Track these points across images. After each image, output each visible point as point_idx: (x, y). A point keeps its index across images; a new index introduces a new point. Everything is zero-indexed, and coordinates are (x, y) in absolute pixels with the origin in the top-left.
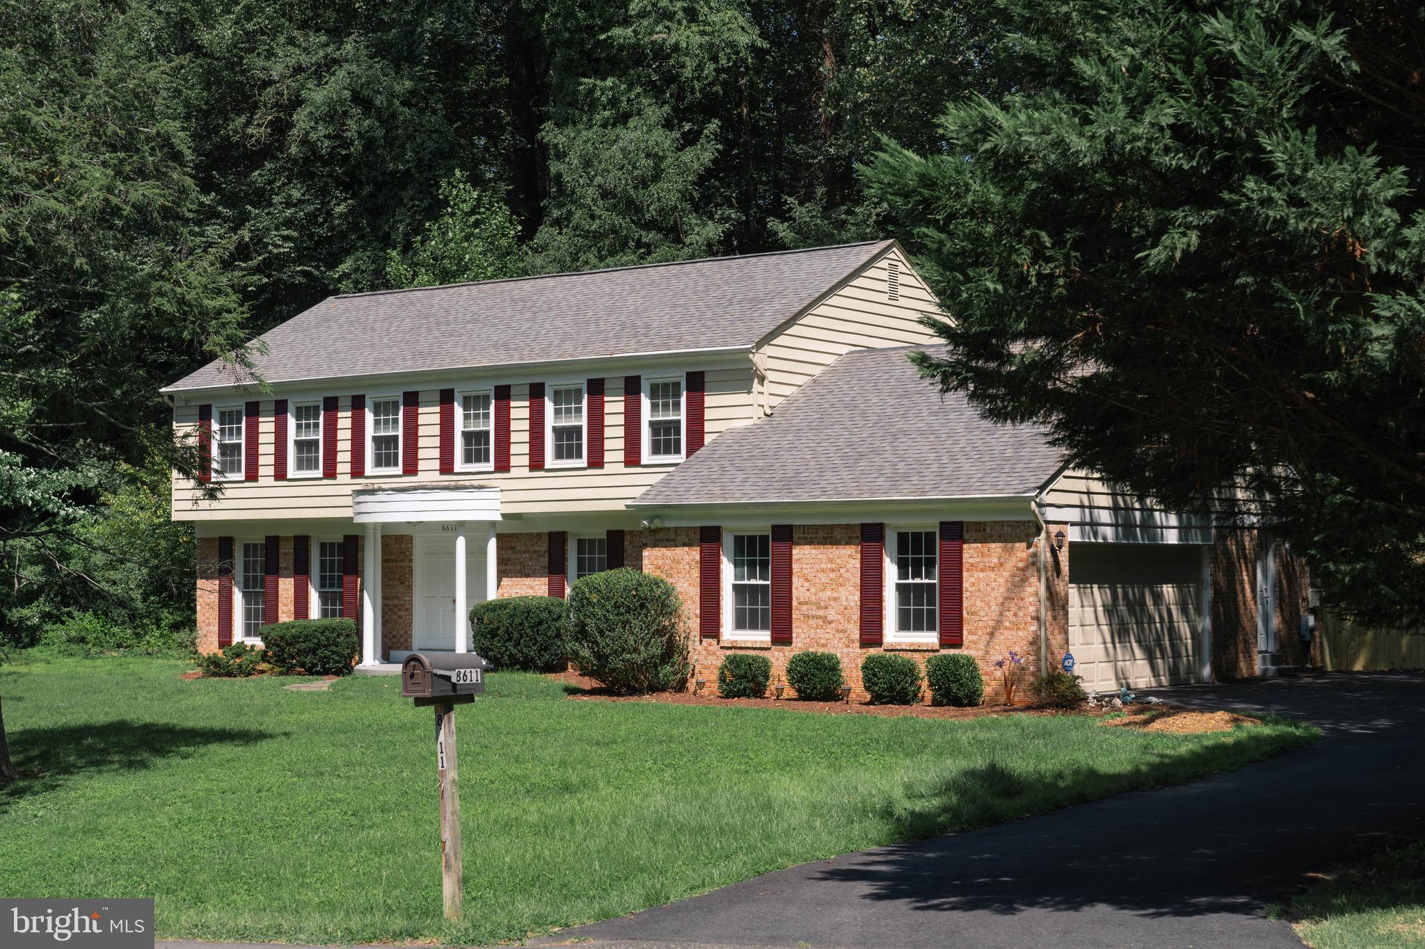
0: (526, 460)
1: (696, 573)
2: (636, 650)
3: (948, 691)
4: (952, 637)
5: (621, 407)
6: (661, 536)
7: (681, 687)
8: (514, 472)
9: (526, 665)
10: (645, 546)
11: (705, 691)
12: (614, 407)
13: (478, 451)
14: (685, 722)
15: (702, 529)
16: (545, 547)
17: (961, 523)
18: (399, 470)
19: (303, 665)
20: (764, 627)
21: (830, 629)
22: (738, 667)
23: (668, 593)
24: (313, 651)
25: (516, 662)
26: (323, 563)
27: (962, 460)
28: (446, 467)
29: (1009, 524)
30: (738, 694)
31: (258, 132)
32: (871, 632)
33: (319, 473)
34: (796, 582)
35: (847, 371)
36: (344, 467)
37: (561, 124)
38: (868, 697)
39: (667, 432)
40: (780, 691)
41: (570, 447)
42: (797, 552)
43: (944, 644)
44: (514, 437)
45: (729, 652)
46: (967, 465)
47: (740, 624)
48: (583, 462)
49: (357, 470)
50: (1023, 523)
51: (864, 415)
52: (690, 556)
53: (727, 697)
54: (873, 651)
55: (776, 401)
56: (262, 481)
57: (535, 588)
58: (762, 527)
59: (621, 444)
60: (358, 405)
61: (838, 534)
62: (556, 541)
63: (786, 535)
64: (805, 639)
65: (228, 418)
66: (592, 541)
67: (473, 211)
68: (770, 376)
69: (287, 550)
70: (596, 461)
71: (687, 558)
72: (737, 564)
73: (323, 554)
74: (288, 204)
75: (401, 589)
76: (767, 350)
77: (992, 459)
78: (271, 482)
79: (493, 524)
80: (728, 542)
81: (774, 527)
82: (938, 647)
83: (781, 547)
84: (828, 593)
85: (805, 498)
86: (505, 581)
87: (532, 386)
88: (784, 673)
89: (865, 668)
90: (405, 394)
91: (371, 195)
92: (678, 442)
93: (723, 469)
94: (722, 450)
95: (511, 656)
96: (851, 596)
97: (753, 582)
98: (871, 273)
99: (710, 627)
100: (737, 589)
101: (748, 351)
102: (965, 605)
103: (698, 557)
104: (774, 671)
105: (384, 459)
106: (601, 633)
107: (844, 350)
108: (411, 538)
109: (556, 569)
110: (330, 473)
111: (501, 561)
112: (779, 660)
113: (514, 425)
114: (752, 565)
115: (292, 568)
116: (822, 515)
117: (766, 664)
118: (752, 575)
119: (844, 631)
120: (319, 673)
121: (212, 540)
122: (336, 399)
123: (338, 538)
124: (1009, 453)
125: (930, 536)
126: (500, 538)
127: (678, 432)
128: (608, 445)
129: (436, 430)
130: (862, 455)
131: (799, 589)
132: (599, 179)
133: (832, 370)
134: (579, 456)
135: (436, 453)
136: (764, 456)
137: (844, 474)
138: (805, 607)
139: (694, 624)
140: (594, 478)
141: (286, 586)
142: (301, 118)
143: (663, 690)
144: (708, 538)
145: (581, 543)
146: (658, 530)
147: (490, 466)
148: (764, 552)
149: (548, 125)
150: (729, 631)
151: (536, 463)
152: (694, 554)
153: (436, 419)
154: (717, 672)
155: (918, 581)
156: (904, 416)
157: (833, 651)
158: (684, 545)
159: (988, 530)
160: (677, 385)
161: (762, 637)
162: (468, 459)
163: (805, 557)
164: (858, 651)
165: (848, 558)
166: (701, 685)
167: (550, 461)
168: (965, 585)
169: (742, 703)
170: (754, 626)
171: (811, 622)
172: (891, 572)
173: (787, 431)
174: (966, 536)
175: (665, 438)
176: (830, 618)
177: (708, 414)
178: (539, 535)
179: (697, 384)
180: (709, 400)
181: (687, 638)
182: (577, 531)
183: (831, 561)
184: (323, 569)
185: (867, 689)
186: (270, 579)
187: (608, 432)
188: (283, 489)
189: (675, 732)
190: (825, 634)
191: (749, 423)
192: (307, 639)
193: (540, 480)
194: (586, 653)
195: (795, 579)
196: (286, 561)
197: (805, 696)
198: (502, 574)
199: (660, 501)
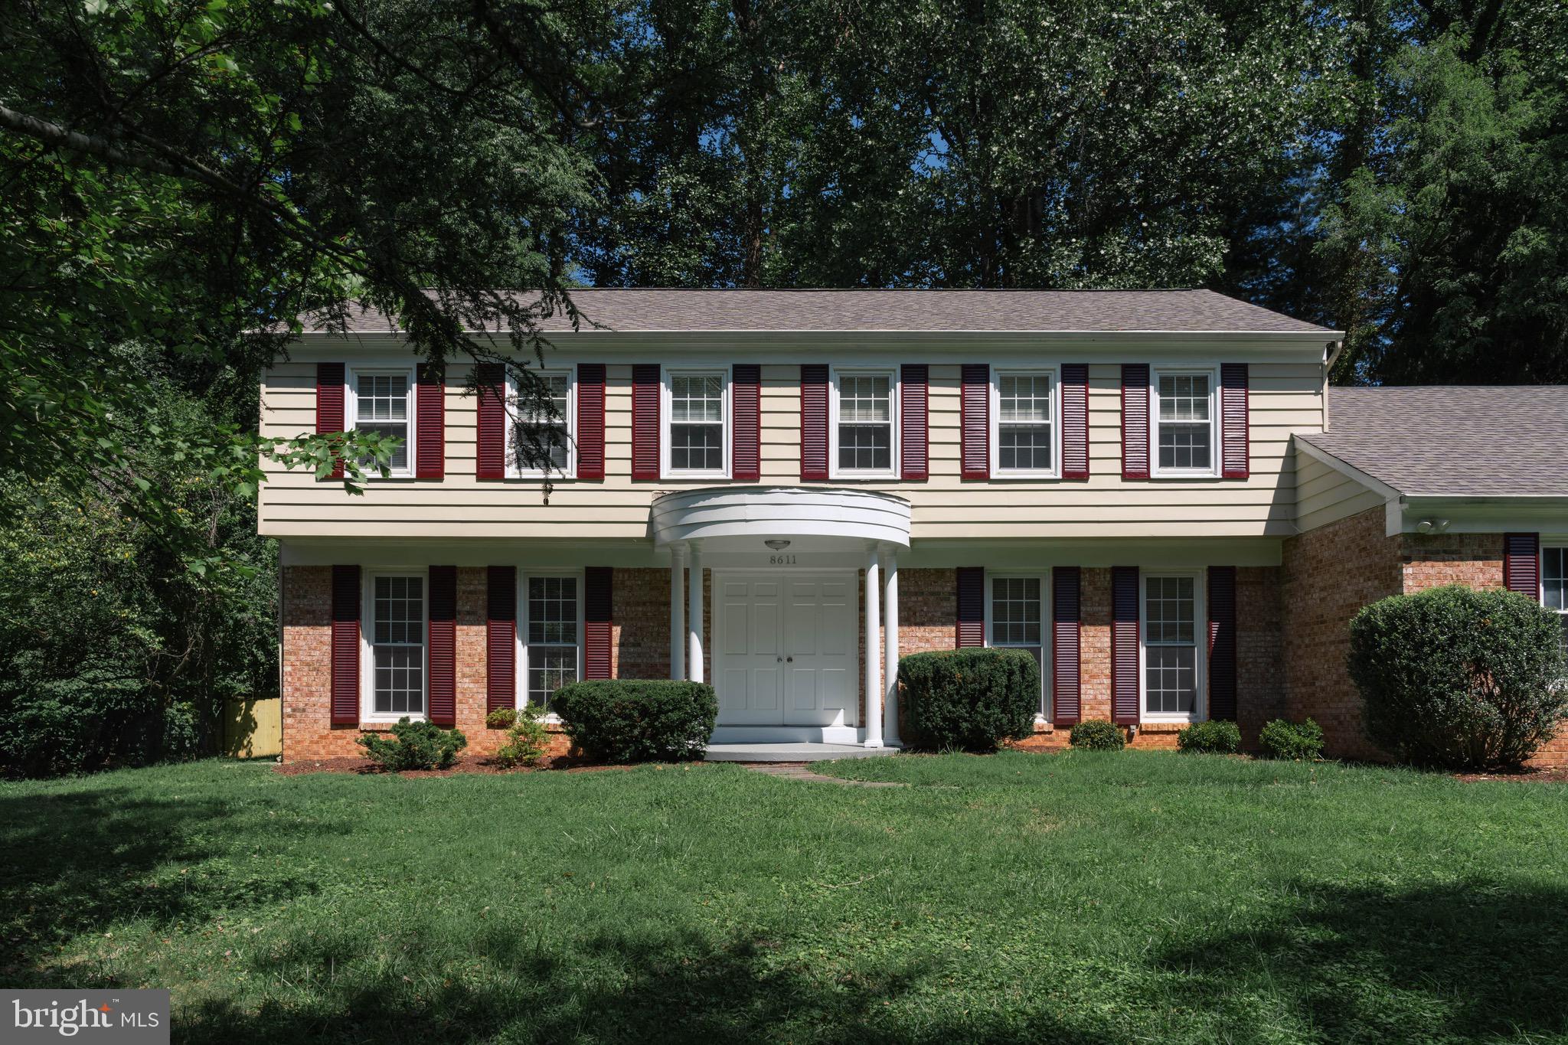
0: (955, 467)
5: (1115, 403)
8: (934, 482)
13: (864, 453)
15: (1508, 536)
16: (951, 587)
18: (723, 473)
26: (536, 607)
28: (814, 471)
33: (569, 472)
36: (618, 465)
39: (1183, 440)
41: (1024, 452)
44: (934, 436)
48: (1053, 473)
49: (646, 470)
52: (1485, 573)
56: (451, 482)
59: (1116, 450)
60: (643, 377)
62: (969, 580)
65: (375, 386)
66: (1015, 582)
69: (472, 586)
70: (1077, 473)
73: (536, 593)
78: (471, 481)
86: (907, 630)
87: (966, 369)
90: (738, 369)
92: (1201, 452)
103: (1500, 577)
105: (690, 457)
109: (965, 615)
110: (592, 473)
115: (483, 612)
121: (316, 570)
122: (600, 369)
123: (569, 571)
127: (1201, 440)
128: (1092, 450)
129: (794, 420)
134: (1044, 464)
135: (794, 452)
140: (1073, 493)
144: (1517, 548)
145: (999, 584)
147: (893, 472)
151: (975, 471)
152: (1493, 570)
153: (794, 404)
162: (847, 462)
167: (996, 468)
175: (1180, 446)
177: (1253, 418)
178: (940, 573)
180: (1255, 401)
184: (536, 614)
186: (435, 628)
187: (1092, 435)
193: (980, 494)
196: (471, 602)
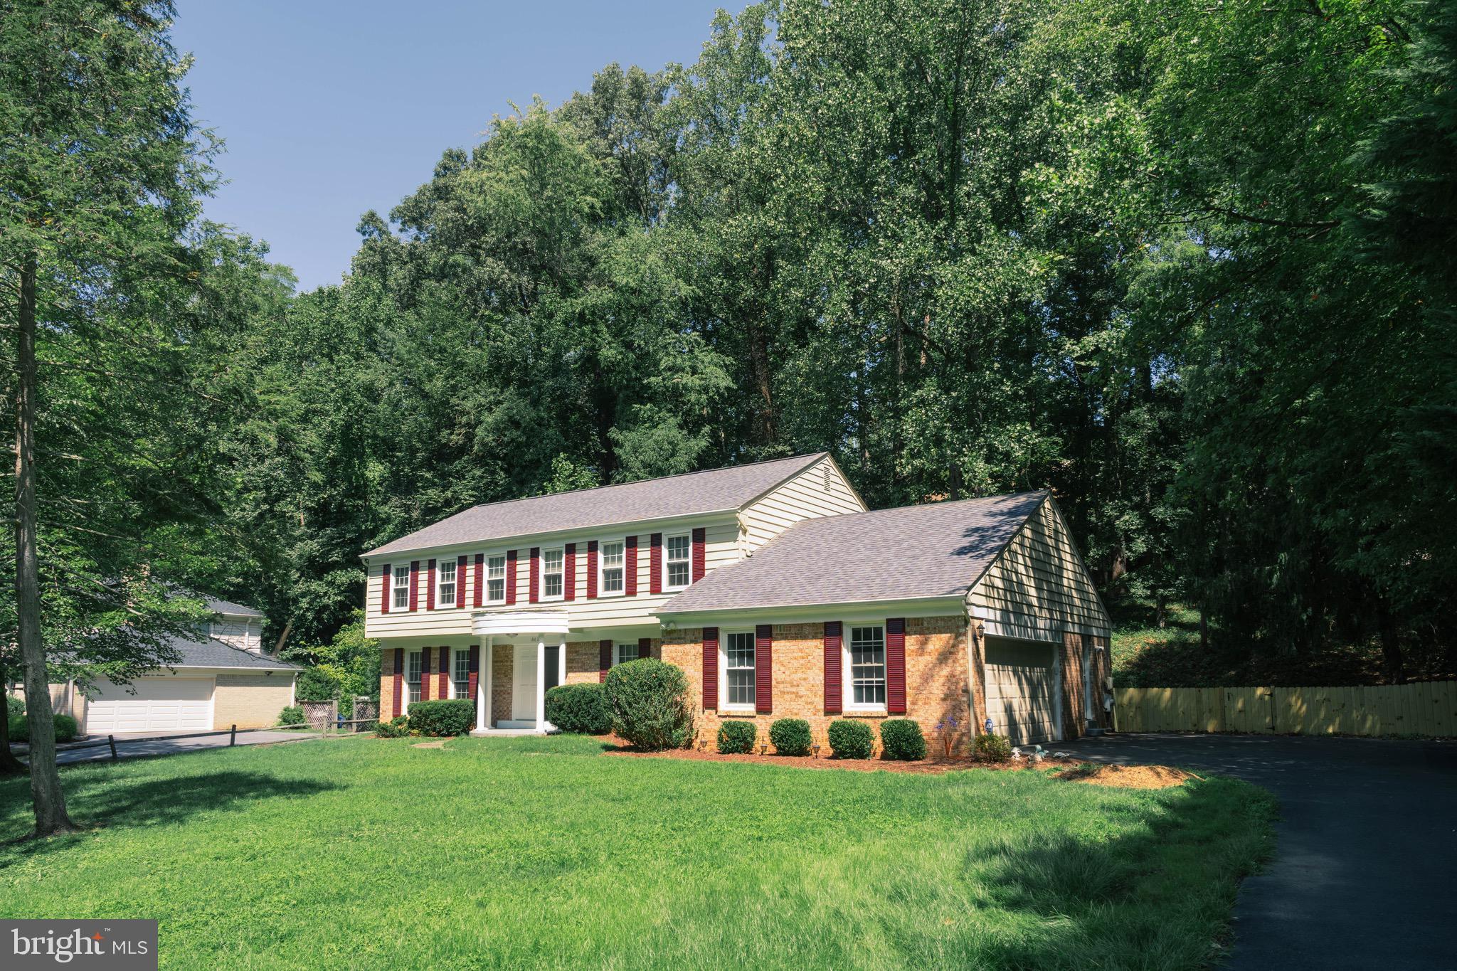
0: (585, 593)
1: (700, 662)
2: (655, 718)
3: (899, 748)
4: (898, 706)
5: (648, 555)
6: (675, 635)
7: (689, 745)
8: (577, 601)
9: (583, 729)
10: (663, 643)
11: (707, 749)
12: (644, 555)
13: (554, 588)
14: (693, 777)
15: (705, 629)
16: (597, 651)
17: (903, 619)
18: (504, 601)
19: (434, 730)
20: (751, 701)
21: (801, 701)
22: (732, 730)
23: (680, 676)
24: (441, 720)
25: (576, 728)
26: (458, 664)
27: (898, 575)
28: (534, 598)
29: (942, 619)
30: (732, 751)
31: (456, 438)
32: (832, 703)
33: (454, 605)
34: (775, 667)
35: (801, 530)
36: (469, 601)
37: (621, 429)
38: (831, 751)
39: (679, 571)
40: (764, 748)
41: (614, 583)
42: (775, 645)
43: (891, 712)
44: (577, 577)
45: (726, 720)
46: (903, 579)
47: (732, 699)
48: (623, 592)
49: (478, 603)
50: (954, 618)
51: (817, 553)
52: (696, 650)
53: (724, 753)
54: (835, 718)
55: (754, 548)
56: (419, 612)
57: (591, 679)
58: (749, 627)
59: (648, 579)
60: (479, 560)
61: (806, 630)
62: (606, 646)
63: (766, 632)
64: (783, 709)
65: (401, 572)
66: (629, 646)
67: (570, 476)
68: (750, 530)
69: (435, 655)
70: (631, 592)
71: (693, 651)
72: (730, 656)
73: (458, 658)
74: (473, 478)
75: (505, 680)
76: (746, 511)
77: (922, 573)
78: (425, 611)
79: (563, 635)
80: (723, 639)
81: (758, 627)
82: (885, 714)
83: (764, 641)
84: (799, 675)
85: (781, 604)
86: (570, 675)
87: (590, 543)
88: (767, 734)
89: (831, 730)
90: (509, 552)
91: (520, 474)
92: (687, 576)
93: (719, 588)
94: (717, 578)
95: (572, 724)
96: (818, 677)
97: (742, 668)
98: (813, 471)
99: (710, 700)
100: (731, 674)
101: (735, 512)
102: (908, 681)
103: (701, 651)
104: (758, 734)
105: (495, 595)
106: (630, 705)
107: (798, 519)
108: (512, 647)
109: (605, 664)
110: (461, 605)
111: (568, 661)
112: (763, 726)
113: (577, 570)
114: (741, 655)
115: (438, 668)
116: (795, 617)
117: (753, 727)
118: (741, 663)
119: (811, 703)
120: (444, 736)
121: (390, 650)
122: (465, 557)
123: (466, 648)
124: (934, 569)
125: (878, 632)
126: (569, 645)
127: (687, 570)
128: (639, 580)
129: (528, 575)
130: (820, 576)
131: (777, 673)
132: (641, 457)
133: (791, 530)
134: (620, 588)
135: (527, 590)
136: (748, 579)
137: (809, 588)
138: (781, 686)
139: (699, 699)
140: (630, 603)
141: (434, 680)
142: (480, 431)
143: (676, 747)
144: (709, 636)
145: (621, 648)
146: (672, 632)
147: (562, 597)
148: (750, 645)
149: (613, 429)
150: (724, 704)
151: (592, 594)
152: (699, 648)
153: (528, 567)
154: (716, 734)
155: (868, 664)
156: (847, 552)
157: (803, 718)
158: (692, 642)
159: (925, 624)
160: (686, 539)
161: (750, 708)
162: (548, 593)
163: (781, 649)
164: (823, 718)
165: (814, 649)
166: (704, 744)
167: (601, 592)
168: (907, 666)
169: (736, 758)
170: (742, 700)
171: (786, 696)
172: (847, 658)
173: (763, 565)
174: (908, 629)
175: (678, 574)
176: (801, 693)
177: (707, 557)
178: (594, 643)
179: (700, 536)
180: (708, 547)
181: (693, 709)
182: (618, 640)
183: (801, 650)
184: (458, 668)
185: (832, 746)
186: (425, 675)
187: (639, 572)
188: (433, 616)
189: (685, 788)
190: (795, 706)
191: (736, 561)
192: (437, 712)
193: (594, 605)
194: (618, 720)
195: (773, 665)
196: (435, 663)
197: (782, 752)
198: (569, 669)
199: (674, 610)
